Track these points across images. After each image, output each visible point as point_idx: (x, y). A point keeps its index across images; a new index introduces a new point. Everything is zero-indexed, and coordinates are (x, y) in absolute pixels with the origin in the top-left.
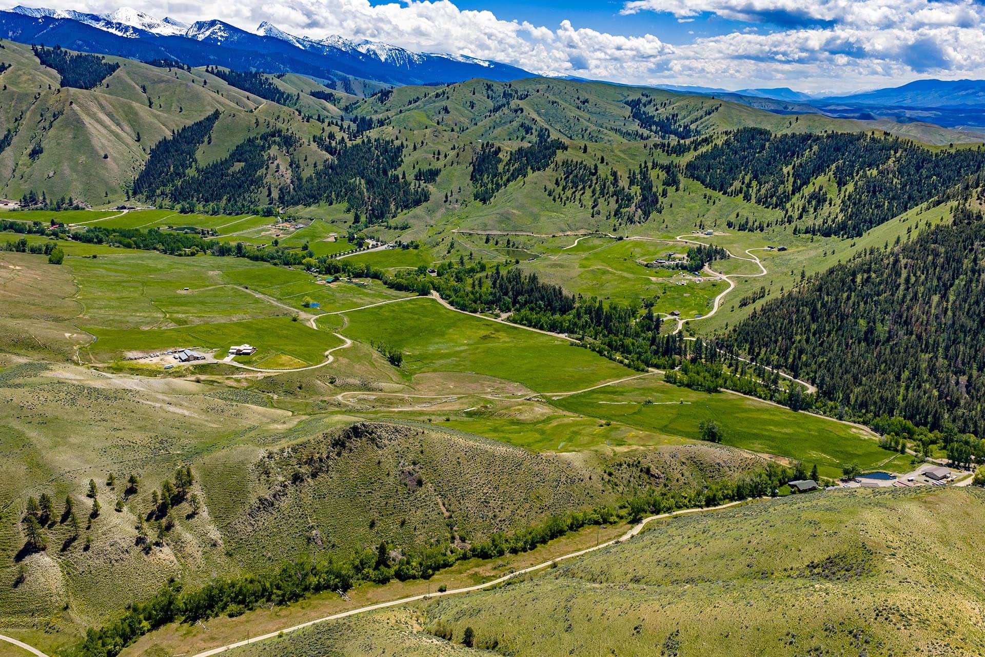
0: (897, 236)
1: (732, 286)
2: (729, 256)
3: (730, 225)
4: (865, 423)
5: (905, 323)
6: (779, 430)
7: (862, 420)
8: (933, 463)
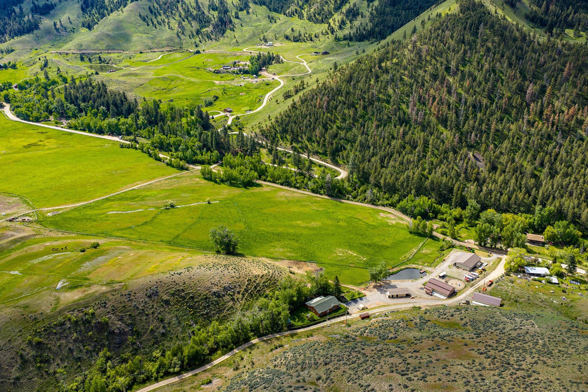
0: (413, 26)
1: (282, 84)
2: (282, 60)
3: (287, 38)
4: (392, 205)
5: (424, 104)
6: (306, 225)
7: (390, 203)
8: (461, 247)
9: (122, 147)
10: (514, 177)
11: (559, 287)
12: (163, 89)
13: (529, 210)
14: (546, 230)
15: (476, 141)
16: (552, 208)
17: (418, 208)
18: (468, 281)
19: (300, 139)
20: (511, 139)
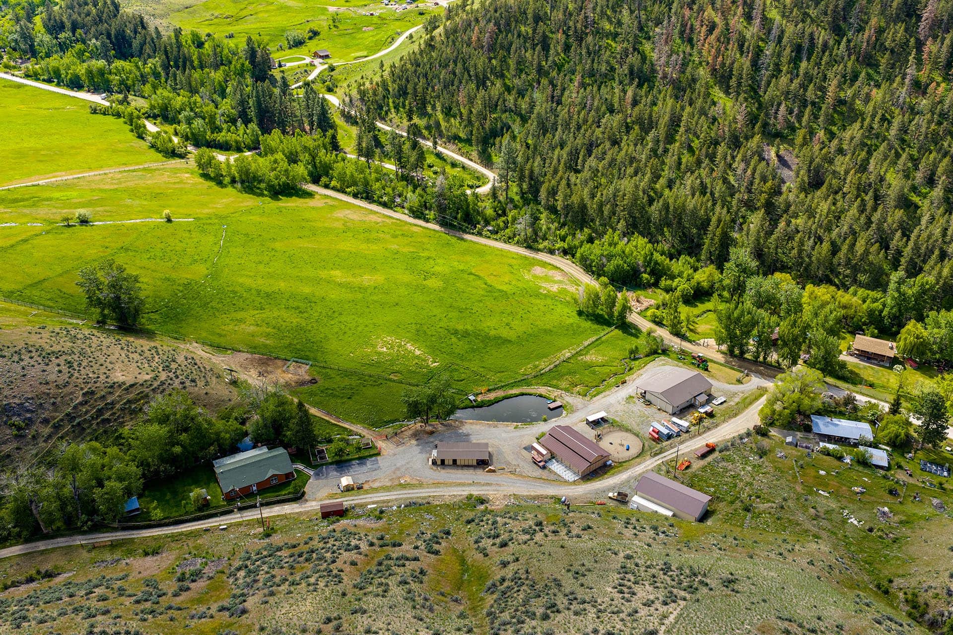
4: (569, 252)
5: (690, 41)
6: (350, 279)
7: (566, 246)
8: (682, 356)
9: (94, 111)
10: (856, 204)
11: (885, 477)
12: (227, 18)
13: (878, 282)
14: (903, 331)
15: (787, 121)
16: (931, 279)
17: (618, 261)
18: (654, 440)
19: (429, 109)
20: (868, 120)
